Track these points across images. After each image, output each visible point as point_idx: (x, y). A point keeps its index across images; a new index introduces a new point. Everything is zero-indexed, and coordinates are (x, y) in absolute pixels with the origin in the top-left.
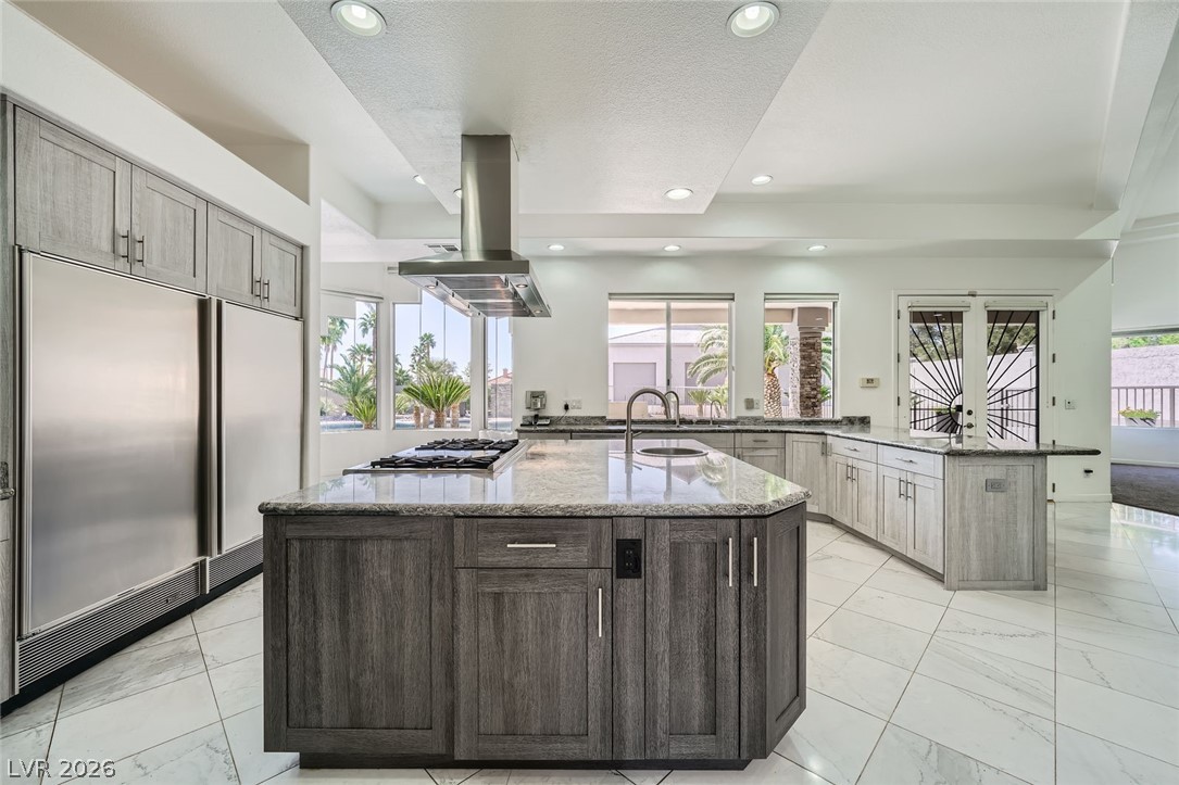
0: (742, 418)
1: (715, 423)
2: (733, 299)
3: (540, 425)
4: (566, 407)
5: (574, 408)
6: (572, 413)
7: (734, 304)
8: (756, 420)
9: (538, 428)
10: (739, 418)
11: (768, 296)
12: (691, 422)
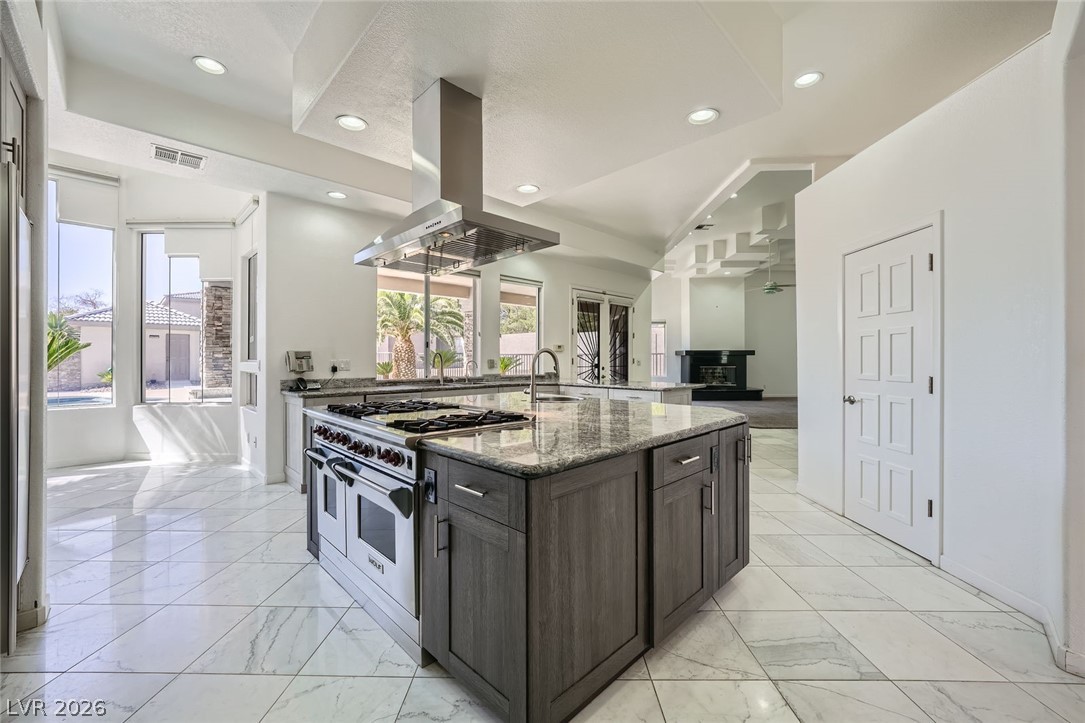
0: (487, 375)
1: (470, 380)
2: (479, 276)
3: (310, 390)
4: (334, 369)
5: (342, 369)
6: (340, 375)
7: (478, 280)
8: (496, 377)
9: (308, 393)
10: (485, 376)
11: (504, 278)
12: (451, 381)
